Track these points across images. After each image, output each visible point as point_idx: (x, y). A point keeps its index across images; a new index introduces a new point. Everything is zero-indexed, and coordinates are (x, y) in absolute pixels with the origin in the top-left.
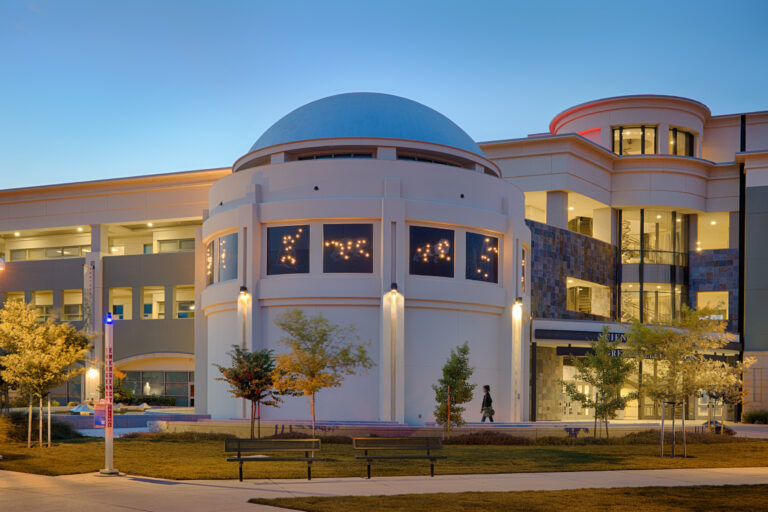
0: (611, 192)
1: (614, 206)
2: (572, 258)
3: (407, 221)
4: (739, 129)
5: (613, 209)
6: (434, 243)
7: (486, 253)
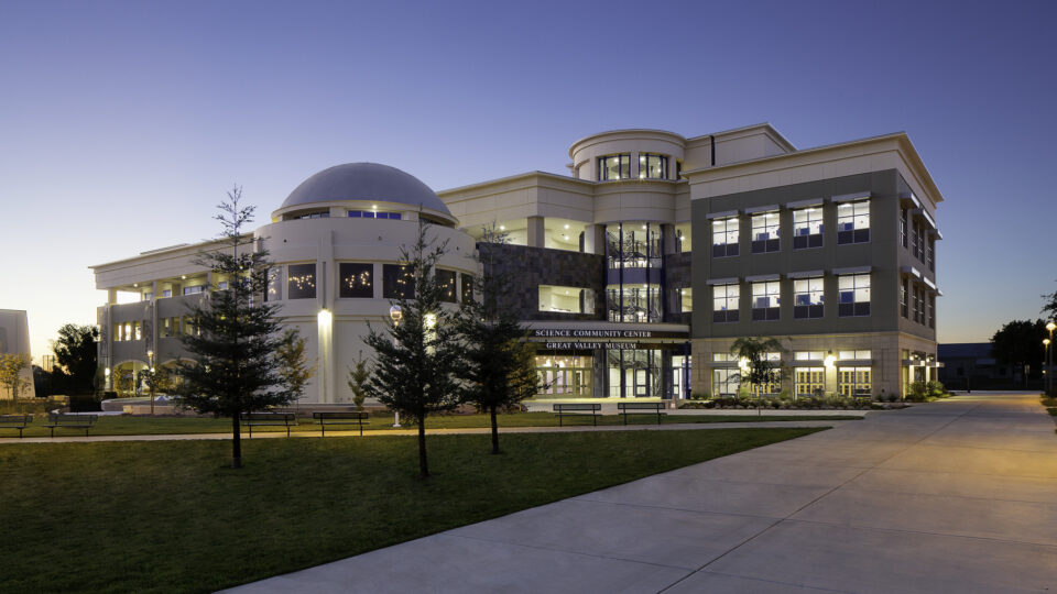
0: (594, 212)
1: (596, 222)
2: (545, 270)
3: (336, 260)
4: (710, 146)
5: (596, 225)
6: (357, 275)
7: (403, 279)
